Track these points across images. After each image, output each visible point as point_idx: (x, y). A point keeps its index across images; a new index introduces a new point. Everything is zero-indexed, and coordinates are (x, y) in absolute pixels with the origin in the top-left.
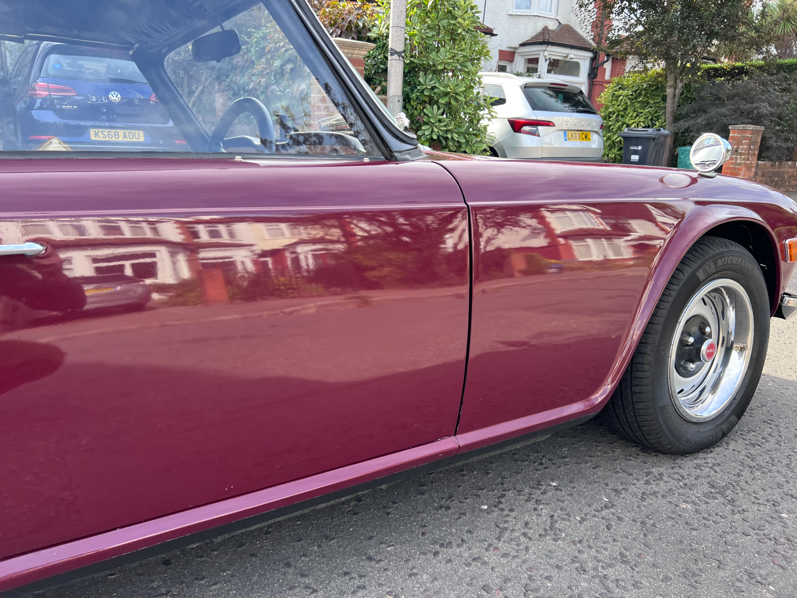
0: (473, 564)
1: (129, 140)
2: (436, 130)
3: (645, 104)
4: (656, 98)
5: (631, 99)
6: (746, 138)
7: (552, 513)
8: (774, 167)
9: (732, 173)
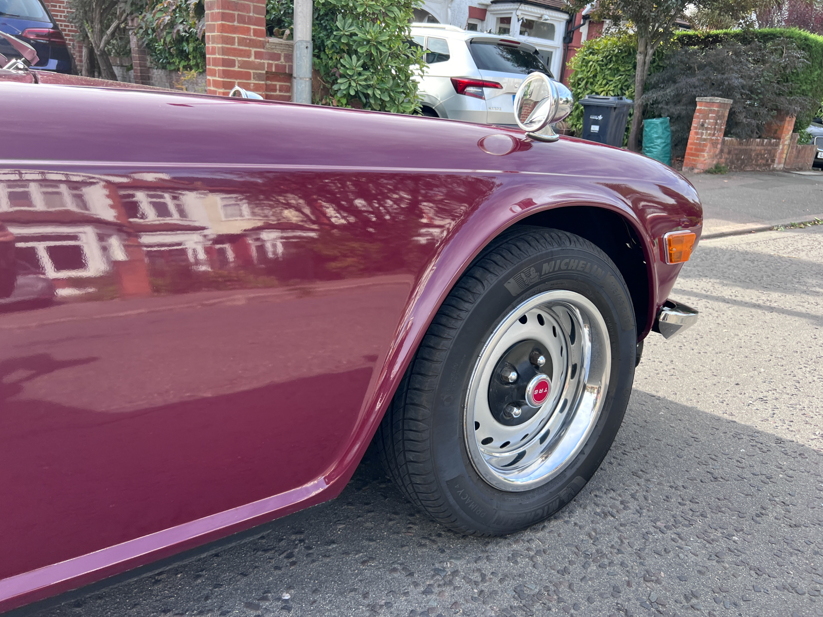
2: (353, 84)
3: (616, 72)
4: (627, 65)
5: (601, 66)
6: (713, 111)
8: (741, 144)
9: (696, 150)
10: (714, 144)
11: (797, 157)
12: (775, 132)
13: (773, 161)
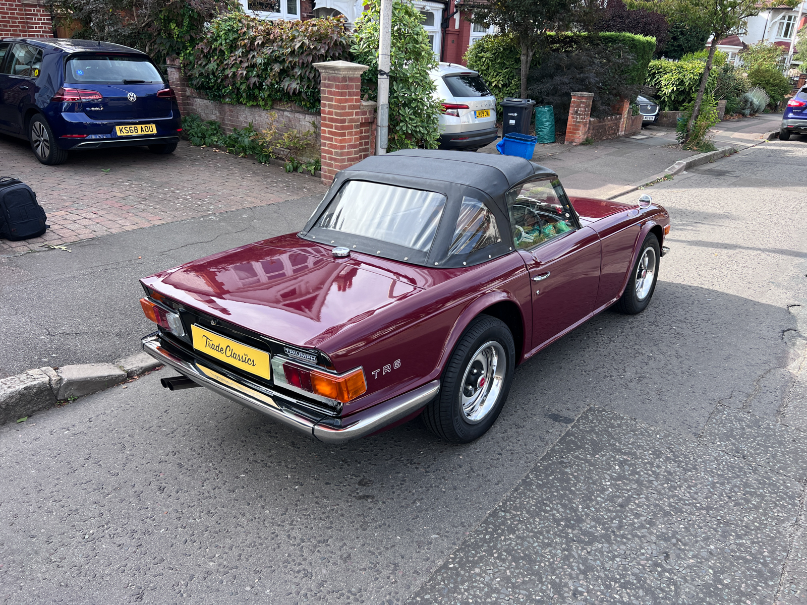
1: (146, 133)
2: (410, 126)
3: (502, 66)
4: (510, 60)
5: (492, 61)
6: (583, 103)
8: (600, 122)
9: (573, 129)
10: (585, 125)
11: (632, 125)
12: (618, 110)
13: (618, 130)
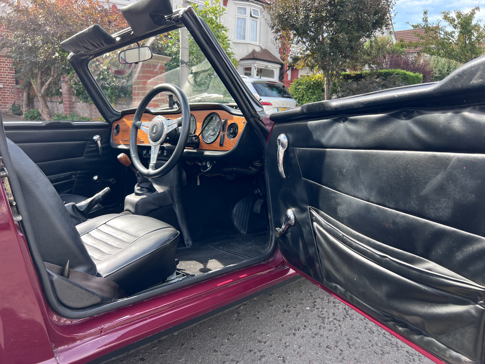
0: (316, 337)
5: (305, 91)
7: (344, 307)
